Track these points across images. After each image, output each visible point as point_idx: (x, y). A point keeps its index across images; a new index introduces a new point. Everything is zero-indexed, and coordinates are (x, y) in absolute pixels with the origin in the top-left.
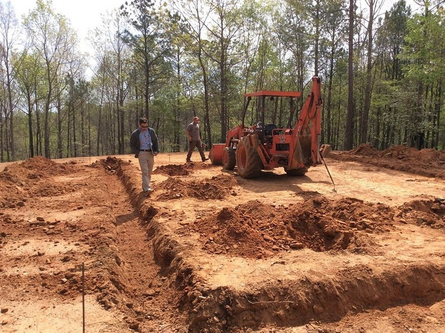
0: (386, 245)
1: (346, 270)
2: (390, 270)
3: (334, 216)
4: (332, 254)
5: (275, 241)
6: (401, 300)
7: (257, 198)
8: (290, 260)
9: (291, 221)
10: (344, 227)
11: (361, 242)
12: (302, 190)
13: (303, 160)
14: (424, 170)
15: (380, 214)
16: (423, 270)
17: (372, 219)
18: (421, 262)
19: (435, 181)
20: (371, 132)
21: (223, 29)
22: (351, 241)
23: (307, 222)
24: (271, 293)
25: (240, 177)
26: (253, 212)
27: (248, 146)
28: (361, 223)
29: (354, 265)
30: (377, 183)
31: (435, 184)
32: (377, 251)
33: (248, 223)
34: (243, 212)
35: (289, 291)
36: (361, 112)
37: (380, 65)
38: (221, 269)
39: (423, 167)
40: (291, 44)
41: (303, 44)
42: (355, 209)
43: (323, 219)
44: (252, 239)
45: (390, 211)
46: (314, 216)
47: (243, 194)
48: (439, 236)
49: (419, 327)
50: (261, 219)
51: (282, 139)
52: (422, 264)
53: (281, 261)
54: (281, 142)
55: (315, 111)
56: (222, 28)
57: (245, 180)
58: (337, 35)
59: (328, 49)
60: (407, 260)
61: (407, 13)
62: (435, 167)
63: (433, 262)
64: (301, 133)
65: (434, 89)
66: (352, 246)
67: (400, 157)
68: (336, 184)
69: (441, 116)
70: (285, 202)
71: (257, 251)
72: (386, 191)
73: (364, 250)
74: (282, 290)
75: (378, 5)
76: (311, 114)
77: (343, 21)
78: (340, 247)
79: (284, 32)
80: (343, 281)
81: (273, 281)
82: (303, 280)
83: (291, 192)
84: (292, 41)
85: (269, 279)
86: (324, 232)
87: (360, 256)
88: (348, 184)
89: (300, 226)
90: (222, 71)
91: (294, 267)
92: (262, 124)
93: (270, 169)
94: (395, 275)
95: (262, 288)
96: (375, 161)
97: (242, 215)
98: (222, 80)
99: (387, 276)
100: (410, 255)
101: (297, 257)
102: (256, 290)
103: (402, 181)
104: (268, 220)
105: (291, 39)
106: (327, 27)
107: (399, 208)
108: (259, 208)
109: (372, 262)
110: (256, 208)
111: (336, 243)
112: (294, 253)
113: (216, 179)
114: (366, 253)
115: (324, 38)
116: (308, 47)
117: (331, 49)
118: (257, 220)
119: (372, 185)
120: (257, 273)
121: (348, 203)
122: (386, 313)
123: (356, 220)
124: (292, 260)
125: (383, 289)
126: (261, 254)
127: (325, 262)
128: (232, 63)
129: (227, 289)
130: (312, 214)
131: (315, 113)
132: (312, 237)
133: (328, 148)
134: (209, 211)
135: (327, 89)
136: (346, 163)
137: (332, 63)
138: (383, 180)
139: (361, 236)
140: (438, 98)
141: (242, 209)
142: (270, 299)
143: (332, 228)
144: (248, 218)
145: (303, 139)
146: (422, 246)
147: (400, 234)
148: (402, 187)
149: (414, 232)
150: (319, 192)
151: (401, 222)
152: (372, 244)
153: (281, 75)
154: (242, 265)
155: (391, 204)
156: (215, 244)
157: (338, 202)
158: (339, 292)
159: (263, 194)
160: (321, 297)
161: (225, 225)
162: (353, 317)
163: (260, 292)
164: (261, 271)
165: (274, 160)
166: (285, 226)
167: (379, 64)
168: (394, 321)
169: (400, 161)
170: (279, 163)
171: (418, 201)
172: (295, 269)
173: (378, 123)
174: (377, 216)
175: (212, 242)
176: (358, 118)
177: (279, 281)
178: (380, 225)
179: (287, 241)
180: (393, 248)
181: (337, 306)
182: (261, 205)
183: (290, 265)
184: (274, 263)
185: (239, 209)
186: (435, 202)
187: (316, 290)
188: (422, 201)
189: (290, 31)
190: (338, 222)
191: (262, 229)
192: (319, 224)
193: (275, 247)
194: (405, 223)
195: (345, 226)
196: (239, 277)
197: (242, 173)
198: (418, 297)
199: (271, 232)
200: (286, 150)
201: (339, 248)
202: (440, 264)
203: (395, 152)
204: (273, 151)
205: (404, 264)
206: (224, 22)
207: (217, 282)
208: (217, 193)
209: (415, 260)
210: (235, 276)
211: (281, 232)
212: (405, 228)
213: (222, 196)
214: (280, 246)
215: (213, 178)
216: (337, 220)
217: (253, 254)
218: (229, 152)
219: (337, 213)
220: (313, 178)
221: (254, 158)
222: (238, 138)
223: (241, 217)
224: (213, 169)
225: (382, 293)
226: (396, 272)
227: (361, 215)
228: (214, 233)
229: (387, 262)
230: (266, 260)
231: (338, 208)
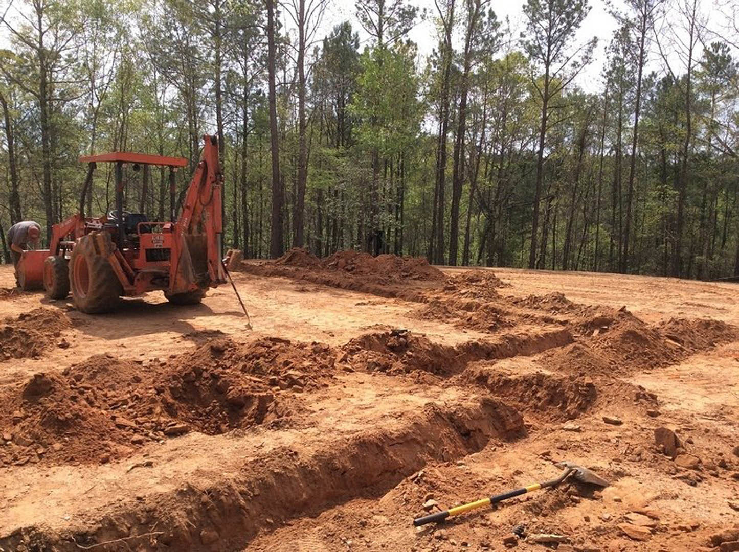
0: (321, 410)
1: (256, 461)
2: (326, 449)
3: (244, 370)
4: (236, 436)
5: (137, 426)
6: (341, 495)
7: (108, 350)
8: (164, 457)
9: (169, 387)
10: (260, 388)
11: (284, 409)
12: (194, 329)
13: (195, 277)
14: (380, 287)
15: (315, 360)
16: (371, 443)
17: (302, 369)
18: (368, 430)
19: (395, 302)
20: (309, 229)
21: (42, 34)
22: (269, 409)
23: (198, 385)
24: (123, 524)
25: (78, 312)
26: (99, 377)
27: (91, 255)
28: (285, 379)
29: (271, 449)
30: (315, 311)
31: (395, 308)
32: (307, 421)
33: (87, 399)
34: (78, 378)
35: (156, 515)
36: (293, 196)
37: (319, 123)
38: (25, 493)
39: (379, 283)
40: (174, 74)
41: (195, 77)
42: (277, 356)
43: (225, 378)
44: (91, 429)
45: (330, 353)
46: (211, 374)
47: (82, 343)
48: (396, 386)
49: (361, 536)
50: (112, 388)
51: (157, 240)
52: (370, 433)
53: (147, 461)
54: (156, 246)
55: (211, 194)
56: (40, 30)
57: (88, 318)
58: (251, 67)
59: (238, 90)
60: (349, 429)
61: (354, 43)
62: (395, 282)
63: (386, 428)
64: (190, 230)
65: (395, 166)
66: (271, 418)
67: (349, 267)
68: (252, 315)
69: (405, 206)
70: (163, 353)
71: (102, 449)
72: (327, 323)
73: (287, 422)
74: (145, 513)
75: (311, 26)
76: (205, 199)
77: (261, 45)
78: (253, 422)
79: (161, 51)
80: (251, 480)
81: (127, 500)
82: (182, 491)
83: (174, 334)
84: (175, 69)
85: (120, 497)
86: (226, 400)
87: (280, 433)
88: (271, 314)
89: (185, 394)
90: (44, 112)
91: (169, 469)
92: (119, 214)
93: (136, 295)
94: (333, 457)
95: (106, 518)
96: (313, 274)
97: (75, 385)
98: (45, 129)
99: (320, 461)
100: (355, 420)
101: (176, 450)
102: (93, 522)
103: (350, 305)
104: (127, 389)
105: (173, 64)
106: (235, 53)
107: (344, 348)
108: (111, 368)
109: (299, 440)
110: (104, 369)
111: (246, 415)
112: (171, 443)
113: (27, 318)
114: (291, 426)
115: (230, 70)
116: (204, 83)
117: (243, 90)
118: (106, 391)
119: (306, 314)
120: (99, 490)
121: (267, 346)
122: (320, 521)
123: (277, 373)
124: (166, 456)
125: (315, 482)
126: (108, 454)
127: (223, 452)
128: (64, 97)
129: (34, 532)
130: (206, 370)
131: (212, 196)
132: (207, 410)
133: (237, 256)
134: (10, 382)
135: (240, 156)
136: (270, 279)
137: (245, 113)
138: (322, 306)
139: (285, 398)
140: (400, 179)
141: (77, 373)
142: (121, 535)
143: (241, 391)
144: (88, 389)
145: (193, 240)
146: (372, 405)
147: (343, 389)
148: (350, 315)
149: (362, 383)
150: (223, 330)
151: (346, 369)
152: (300, 410)
153: (160, 128)
154: (69, 480)
155: (333, 343)
156: (15, 446)
157: (250, 346)
158: (245, 500)
159: (121, 341)
160: (215, 513)
161: (39, 407)
162: (266, 538)
163: (100, 526)
164: (106, 486)
165: (143, 278)
166: (157, 397)
167: (317, 122)
168: (326, 533)
169: (349, 274)
170: (152, 283)
171: (369, 336)
172: (171, 472)
173: (320, 215)
174: (310, 364)
175: (8, 443)
176: (290, 206)
177: (139, 499)
178: (315, 378)
179: (160, 424)
180: (330, 412)
181: (241, 523)
182: (114, 362)
183: (163, 466)
184: (133, 468)
185: (71, 372)
186: (392, 335)
187: (205, 504)
188: (374, 335)
189: (171, 51)
190: (250, 380)
191: (115, 406)
192: (219, 386)
193: (136, 437)
194: (351, 371)
195: (261, 385)
196: (62, 503)
197: (83, 304)
198: (366, 487)
199: (131, 410)
200: (165, 260)
201: (251, 424)
202: (395, 429)
203: (342, 261)
204: (140, 261)
205: (345, 436)
206: (45, 21)
207: (13, 521)
208: (29, 346)
209: (361, 428)
210: (53, 503)
211: (151, 409)
212: (351, 378)
213: (39, 349)
214: (147, 435)
215: (22, 317)
216: (248, 377)
217: (93, 456)
218: (56, 266)
219: (249, 364)
220: (214, 308)
221: (104, 276)
222: (73, 239)
223: (72, 388)
224: (25, 298)
225: (313, 490)
226: (334, 452)
227: (286, 364)
228: (15, 424)
229: (321, 437)
230: (118, 463)
231: (251, 356)
